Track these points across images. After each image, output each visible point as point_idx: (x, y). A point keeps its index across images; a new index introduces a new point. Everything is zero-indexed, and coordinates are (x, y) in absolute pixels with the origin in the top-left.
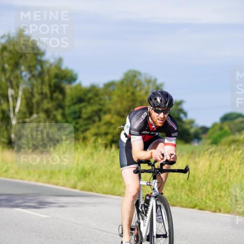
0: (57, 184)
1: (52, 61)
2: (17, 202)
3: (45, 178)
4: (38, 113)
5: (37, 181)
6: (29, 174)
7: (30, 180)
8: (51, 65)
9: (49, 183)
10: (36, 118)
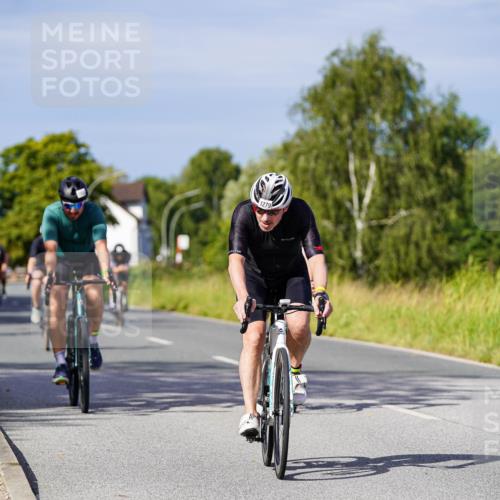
0: (451, 353)
1: (437, 100)
2: (371, 387)
3: (426, 339)
4: (408, 207)
5: (411, 346)
6: (394, 331)
7: (395, 345)
8: (434, 109)
9: (433, 350)
10: (405, 218)
